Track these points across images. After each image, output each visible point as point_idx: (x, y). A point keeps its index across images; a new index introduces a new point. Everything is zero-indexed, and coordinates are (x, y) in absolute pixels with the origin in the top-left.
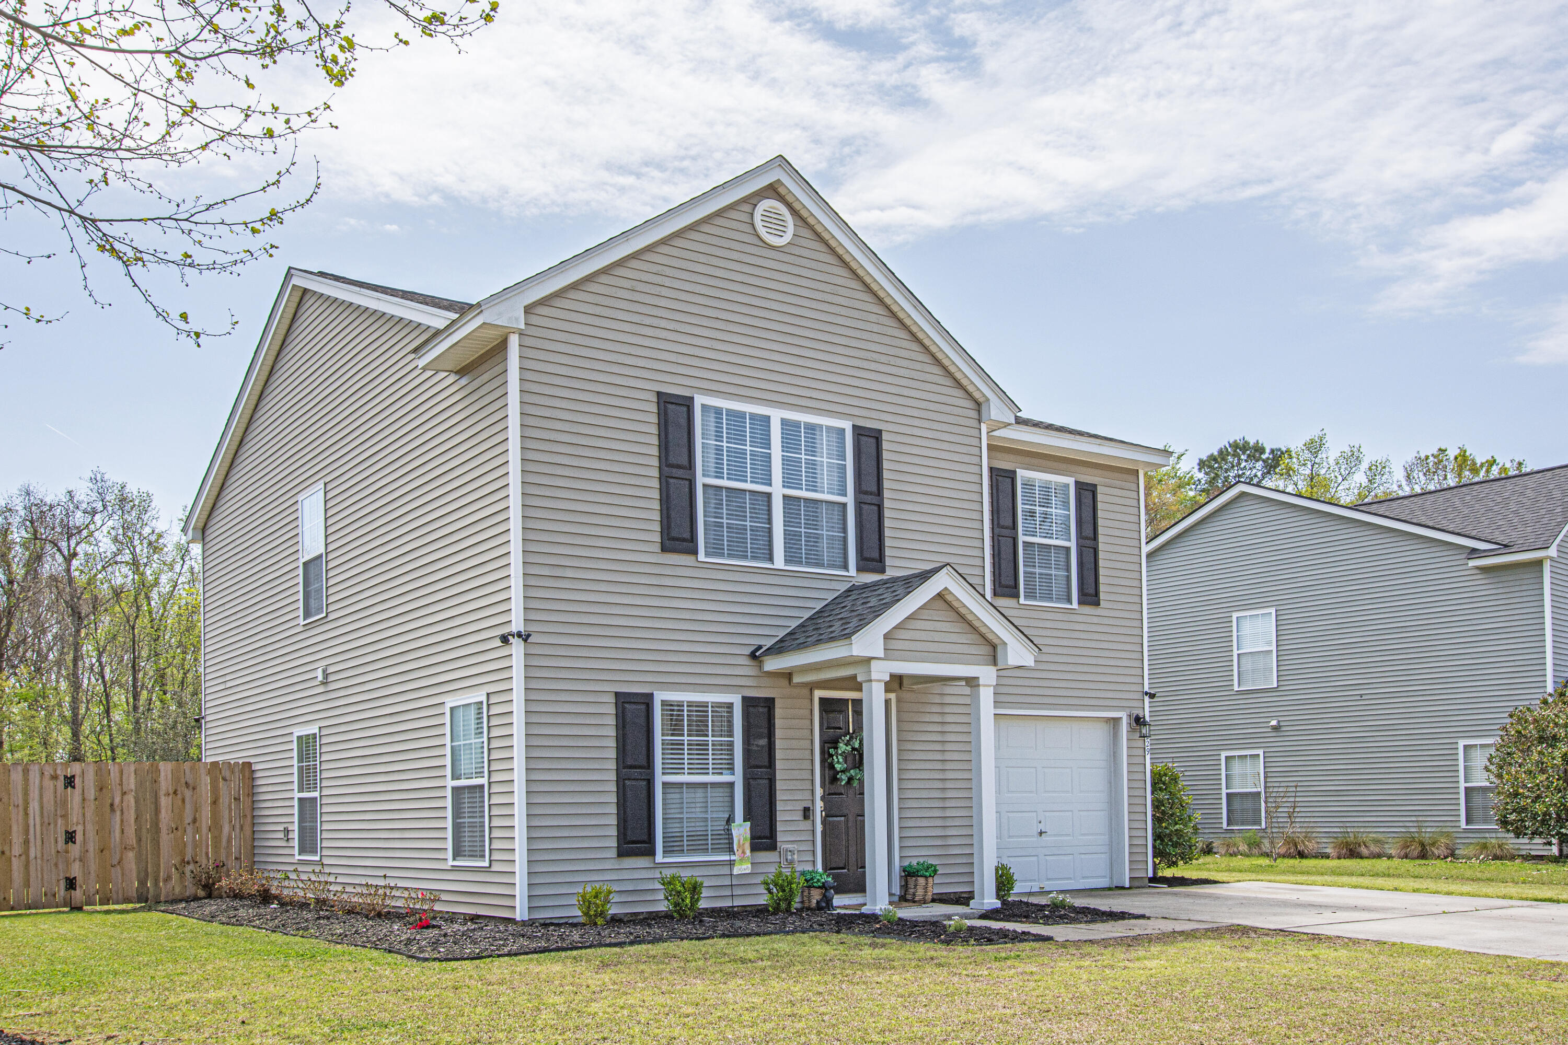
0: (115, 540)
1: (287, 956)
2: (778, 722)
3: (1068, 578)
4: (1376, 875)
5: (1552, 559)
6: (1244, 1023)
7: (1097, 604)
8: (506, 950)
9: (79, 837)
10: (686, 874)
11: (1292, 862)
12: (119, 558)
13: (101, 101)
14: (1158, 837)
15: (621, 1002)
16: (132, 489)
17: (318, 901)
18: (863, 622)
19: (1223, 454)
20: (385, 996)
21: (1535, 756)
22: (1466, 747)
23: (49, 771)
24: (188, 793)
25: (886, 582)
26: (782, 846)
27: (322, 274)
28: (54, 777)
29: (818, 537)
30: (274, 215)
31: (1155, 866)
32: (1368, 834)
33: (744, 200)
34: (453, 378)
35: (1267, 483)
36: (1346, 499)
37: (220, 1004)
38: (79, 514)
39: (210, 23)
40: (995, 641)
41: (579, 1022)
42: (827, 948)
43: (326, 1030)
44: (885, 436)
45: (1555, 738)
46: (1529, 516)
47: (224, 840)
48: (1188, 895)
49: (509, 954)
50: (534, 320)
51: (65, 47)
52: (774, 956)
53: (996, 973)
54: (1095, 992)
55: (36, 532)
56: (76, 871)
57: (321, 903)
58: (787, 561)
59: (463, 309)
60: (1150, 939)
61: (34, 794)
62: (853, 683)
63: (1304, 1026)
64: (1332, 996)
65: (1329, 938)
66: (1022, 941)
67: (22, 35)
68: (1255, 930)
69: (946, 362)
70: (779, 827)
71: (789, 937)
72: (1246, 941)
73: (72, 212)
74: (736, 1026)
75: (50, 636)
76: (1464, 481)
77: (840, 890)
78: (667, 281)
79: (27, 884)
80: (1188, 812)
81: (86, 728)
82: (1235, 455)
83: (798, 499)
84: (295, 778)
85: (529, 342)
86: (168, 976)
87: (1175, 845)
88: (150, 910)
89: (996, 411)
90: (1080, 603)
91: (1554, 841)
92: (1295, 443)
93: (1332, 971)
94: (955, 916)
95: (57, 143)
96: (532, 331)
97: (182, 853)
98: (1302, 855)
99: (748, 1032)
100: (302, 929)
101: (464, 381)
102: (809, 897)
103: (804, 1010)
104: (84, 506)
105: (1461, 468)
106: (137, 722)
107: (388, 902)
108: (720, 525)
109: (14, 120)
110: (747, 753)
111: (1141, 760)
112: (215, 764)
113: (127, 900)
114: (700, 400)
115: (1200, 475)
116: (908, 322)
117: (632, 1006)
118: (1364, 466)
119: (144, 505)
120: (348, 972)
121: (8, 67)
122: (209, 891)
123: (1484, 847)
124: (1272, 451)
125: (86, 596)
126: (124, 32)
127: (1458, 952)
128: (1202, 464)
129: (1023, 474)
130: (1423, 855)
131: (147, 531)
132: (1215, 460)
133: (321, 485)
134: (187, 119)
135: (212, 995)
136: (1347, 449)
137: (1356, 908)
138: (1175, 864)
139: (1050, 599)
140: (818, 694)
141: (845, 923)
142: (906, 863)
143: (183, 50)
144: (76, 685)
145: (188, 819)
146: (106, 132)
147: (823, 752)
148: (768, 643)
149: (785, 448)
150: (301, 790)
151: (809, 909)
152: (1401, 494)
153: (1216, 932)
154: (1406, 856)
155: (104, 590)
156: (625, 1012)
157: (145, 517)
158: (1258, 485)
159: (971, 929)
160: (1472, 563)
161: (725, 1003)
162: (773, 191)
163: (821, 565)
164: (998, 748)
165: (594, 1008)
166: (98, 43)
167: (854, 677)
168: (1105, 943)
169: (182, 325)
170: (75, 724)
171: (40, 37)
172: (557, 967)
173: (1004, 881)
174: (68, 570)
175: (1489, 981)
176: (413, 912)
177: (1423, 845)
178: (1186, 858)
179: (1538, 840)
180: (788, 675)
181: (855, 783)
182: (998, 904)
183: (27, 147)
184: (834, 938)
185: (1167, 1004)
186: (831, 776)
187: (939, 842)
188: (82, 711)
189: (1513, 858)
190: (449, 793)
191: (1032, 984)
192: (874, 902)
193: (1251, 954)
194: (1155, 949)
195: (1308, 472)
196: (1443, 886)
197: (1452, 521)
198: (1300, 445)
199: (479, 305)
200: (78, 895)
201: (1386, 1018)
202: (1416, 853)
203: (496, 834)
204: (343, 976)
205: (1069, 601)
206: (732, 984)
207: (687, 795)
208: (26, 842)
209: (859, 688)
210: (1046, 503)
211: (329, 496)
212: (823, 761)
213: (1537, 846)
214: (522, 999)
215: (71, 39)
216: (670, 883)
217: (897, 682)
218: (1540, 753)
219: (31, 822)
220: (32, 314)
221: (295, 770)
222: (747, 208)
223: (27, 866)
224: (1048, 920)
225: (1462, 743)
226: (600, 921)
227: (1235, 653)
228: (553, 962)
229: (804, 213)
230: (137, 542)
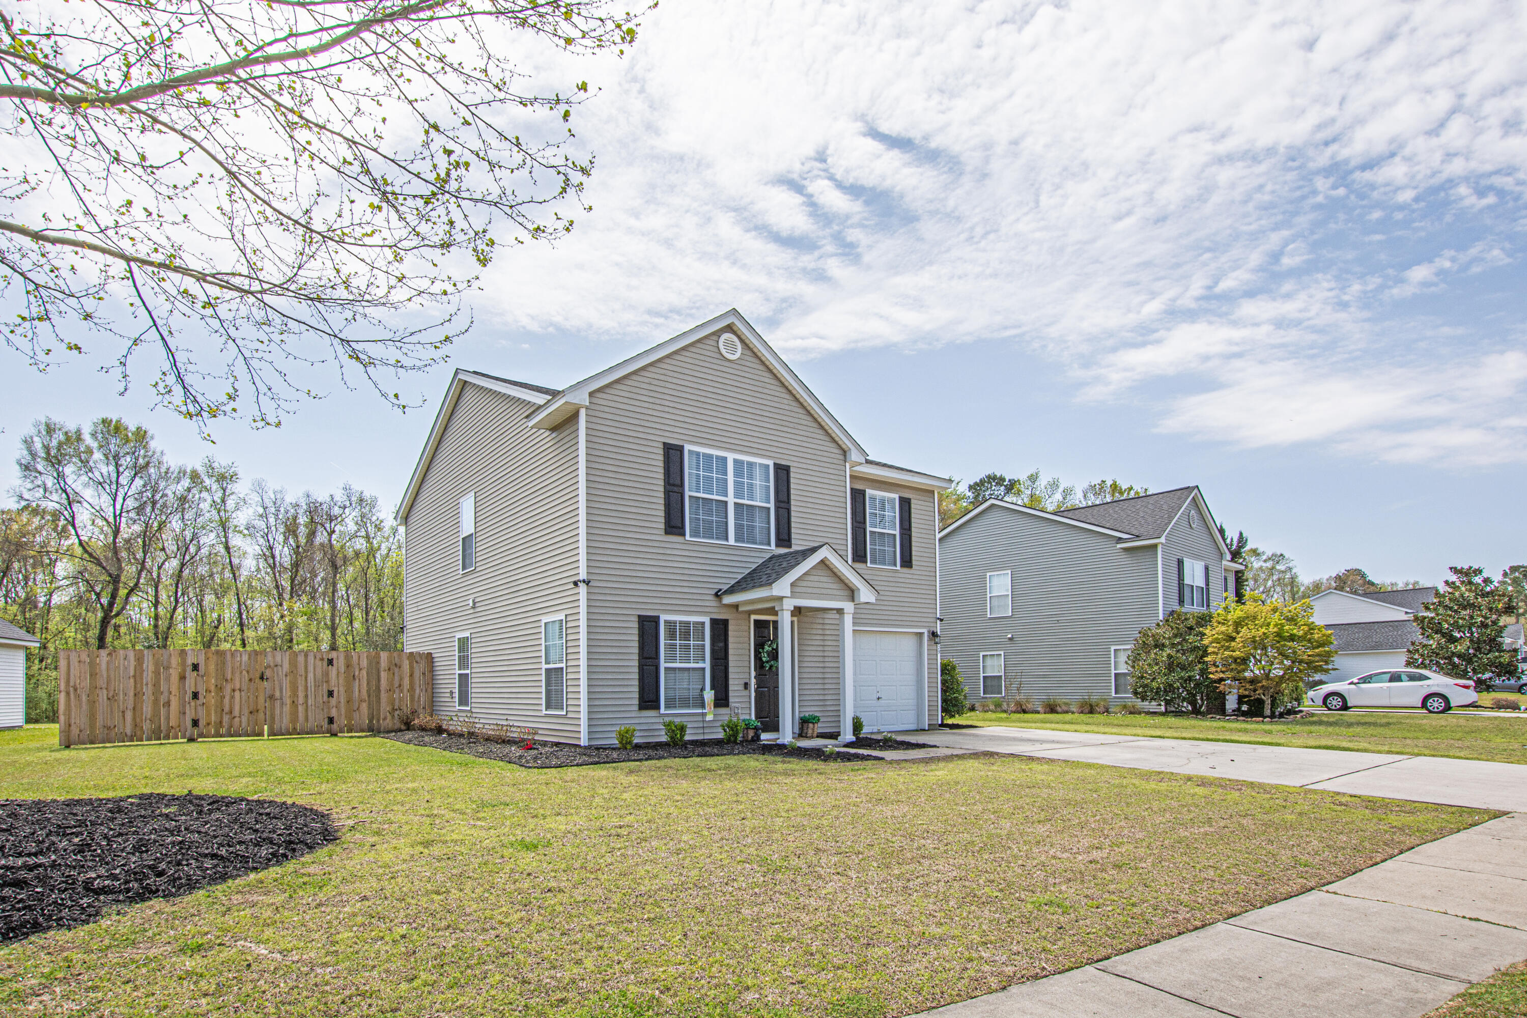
0: (357, 523)
1: (452, 764)
2: (730, 633)
3: (895, 552)
4: (1065, 723)
5: (1162, 544)
6: (990, 806)
7: (911, 567)
8: (575, 762)
9: (335, 694)
10: (677, 720)
11: (1018, 715)
12: (358, 534)
13: (353, 273)
14: (944, 701)
15: (640, 793)
16: (367, 495)
17: (469, 733)
18: (779, 576)
19: (982, 482)
20: (507, 788)
21: (1153, 656)
22: (1115, 650)
23: (319, 656)
24: (396, 670)
25: (791, 553)
26: (732, 705)
27: (475, 373)
28: (322, 659)
29: (753, 527)
30: (447, 339)
31: (942, 717)
32: (1061, 699)
33: (713, 334)
34: (548, 433)
35: (1006, 499)
36: (1050, 508)
37: (415, 791)
38: (336, 508)
39: (414, 230)
40: (854, 588)
41: (616, 804)
42: (757, 764)
43: (474, 806)
44: (792, 469)
45: (1163, 645)
46: (1150, 519)
47: (416, 699)
48: (960, 734)
49: (577, 765)
50: (595, 400)
51: (334, 243)
52: (727, 767)
53: (852, 778)
54: (907, 789)
55: (312, 518)
56: (334, 713)
57: (471, 734)
58: (736, 541)
59: (555, 394)
60: (938, 759)
61: (311, 668)
62: (773, 611)
63: (1023, 808)
64: (1038, 791)
65: (1038, 759)
66: (867, 760)
67: (311, 237)
68: (997, 754)
69: (827, 427)
70: (731, 694)
71: (736, 757)
72: (992, 760)
73: (336, 336)
74: (705, 807)
75: (319, 578)
76: (1115, 499)
77: (765, 730)
78: (670, 380)
79: (307, 719)
80: (961, 686)
81: (339, 631)
82: (989, 482)
83: (743, 505)
84: (457, 662)
85: (591, 413)
86: (385, 774)
87: (955, 705)
88: (375, 736)
89: (855, 456)
90: (901, 566)
91: (1162, 703)
92: (1022, 476)
93: (1040, 777)
94: (829, 745)
95: (328, 297)
96: (593, 407)
97: (393, 704)
98: (1024, 712)
99: (712, 810)
100: (460, 749)
101: (554, 435)
102: (747, 734)
103: (743, 798)
104: (339, 503)
105: (1114, 491)
106: (368, 629)
107: (508, 734)
108: (699, 519)
109: (306, 284)
110: (713, 651)
111: (935, 657)
112: (411, 653)
113: (363, 731)
114: (688, 447)
115: (970, 494)
116: (805, 404)
117: (646, 795)
118: (1061, 489)
119: (373, 504)
120: (486, 774)
121: (302, 254)
122: (408, 726)
123: (1125, 707)
124: (1010, 481)
125: (340, 555)
126: (367, 235)
127: (1109, 766)
128: (970, 487)
129: (869, 492)
130: (1091, 712)
131: (374, 519)
132: (978, 485)
133: (473, 493)
134: (401, 284)
135: (410, 785)
136: (1051, 480)
137: (1053, 742)
138: (953, 716)
139: (885, 564)
140: (754, 617)
141: (768, 749)
142: (802, 715)
143: (399, 245)
144: (334, 608)
145: (397, 685)
146: (355, 291)
147: (756, 651)
148: (725, 587)
149: (736, 475)
150: (460, 669)
151: (747, 741)
152: (1081, 506)
153: (976, 755)
154: (1082, 712)
155: (350, 553)
156: (643, 799)
157: (374, 511)
158: (1001, 500)
159: (838, 753)
160: (1119, 546)
161: (699, 794)
162: (730, 328)
163: (756, 543)
164: (854, 649)
165: (625, 796)
166: (353, 241)
167: (773, 608)
168: (913, 761)
169: (395, 401)
170: (333, 629)
171: (320, 237)
172: (604, 773)
173: (857, 726)
174: (330, 541)
175: (1125, 782)
176: (523, 740)
177: (1091, 706)
178: (960, 713)
179: (1154, 703)
180: (736, 606)
181: (774, 669)
182: (853, 738)
183: (312, 299)
184: (761, 757)
185: (947, 795)
186: (760, 664)
187: (821, 703)
188: (337, 621)
189: (1140, 713)
190: (543, 672)
191: (872, 785)
192: (784, 737)
193: (995, 768)
194: (942, 764)
195: (1029, 492)
196: (1102, 729)
197: (1108, 521)
198: (1025, 477)
199: (563, 391)
200: (335, 727)
201: (1068, 803)
202: (1087, 711)
203: (570, 696)
204: (484, 776)
205: (895, 565)
206: (703, 783)
207: (679, 675)
208: (306, 696)
209: (776, 614)
210: (883, 508)
211: (478, 499)
212: (756, 656)
213: (1153, 706)
214: (584, 791)
215: (337, 239)
216: (668, 725)
217: (798, 611)
218: (1156, 654)
219: (309, 685)
220: (311, 394)
221: (457, 658)
222: (715, 338)
223: (307, 710)
224: (882, 748)
225: (1113, 648)
226: (629, 747)
227: (988, 596)
228: (602, 769)
229: (747, 342)
230: (368, 525)
